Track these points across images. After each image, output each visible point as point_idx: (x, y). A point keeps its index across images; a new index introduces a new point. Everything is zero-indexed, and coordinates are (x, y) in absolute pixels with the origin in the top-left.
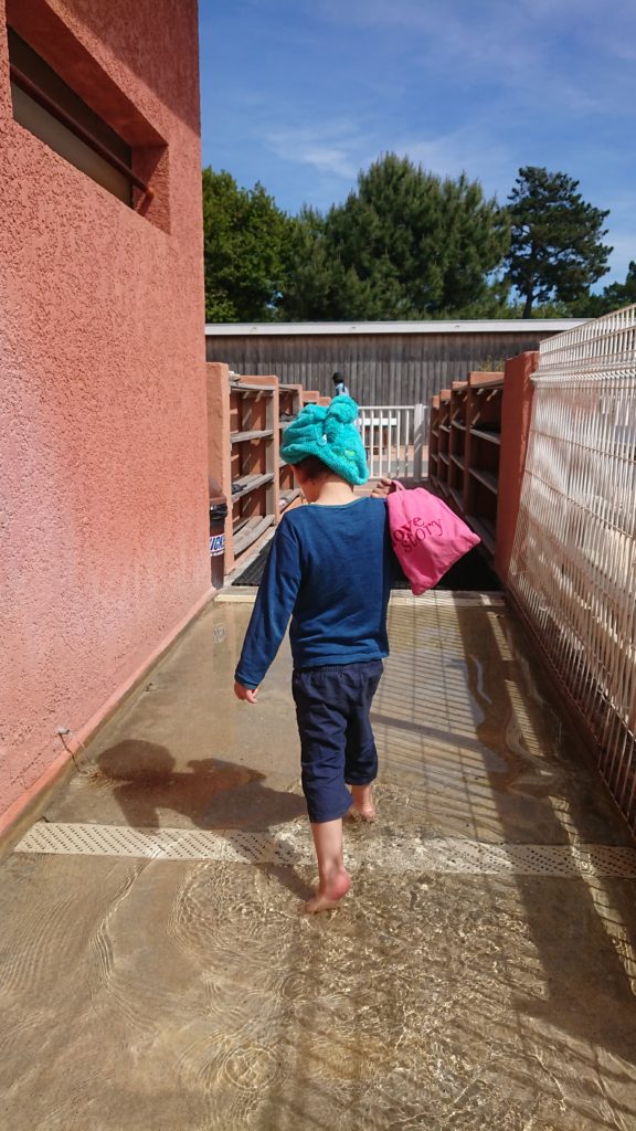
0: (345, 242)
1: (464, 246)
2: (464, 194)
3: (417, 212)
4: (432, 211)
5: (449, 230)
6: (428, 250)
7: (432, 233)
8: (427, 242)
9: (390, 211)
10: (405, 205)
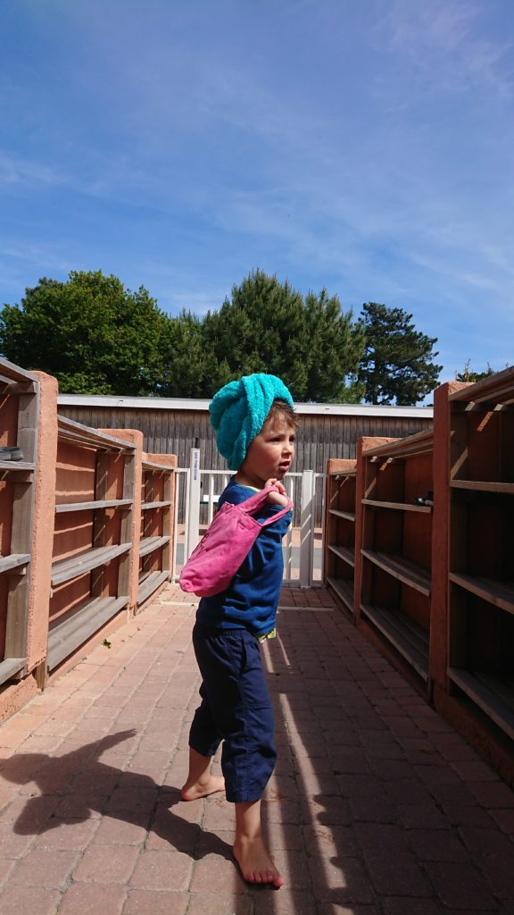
0: (219, 340)
1: (325, 349)
2: (325, 307)
3: (283, 318)
4: (297, 318)
5: (312, 334)
6: (294, 350)
7: (297, 335)
8: (293, 342)
9: (260, 316)
10: (273, 311)
